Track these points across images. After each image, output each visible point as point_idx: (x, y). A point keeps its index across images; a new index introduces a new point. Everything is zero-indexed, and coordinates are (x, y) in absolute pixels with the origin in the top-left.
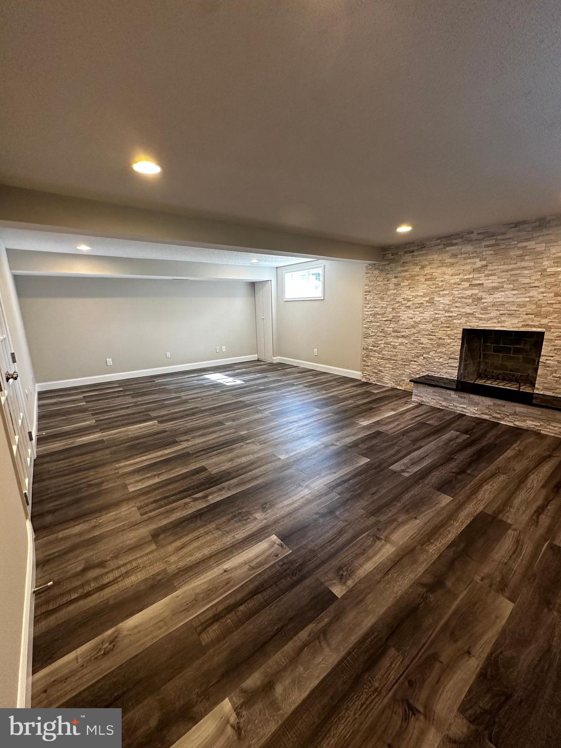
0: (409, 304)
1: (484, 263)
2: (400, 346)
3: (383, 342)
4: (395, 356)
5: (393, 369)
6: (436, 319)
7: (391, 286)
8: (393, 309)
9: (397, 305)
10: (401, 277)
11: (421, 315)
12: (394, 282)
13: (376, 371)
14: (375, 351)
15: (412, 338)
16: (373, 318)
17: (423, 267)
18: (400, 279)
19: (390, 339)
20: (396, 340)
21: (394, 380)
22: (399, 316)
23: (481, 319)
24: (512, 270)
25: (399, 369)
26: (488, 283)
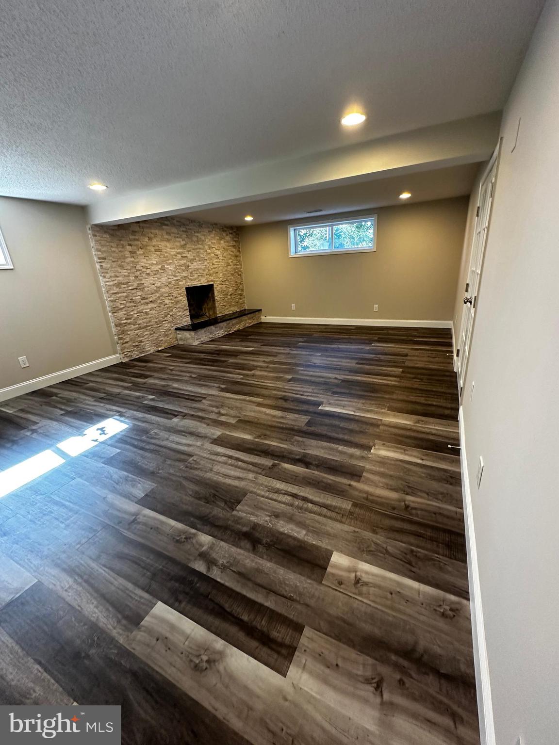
0: (148, 271)
1: (184, 242)
2: (151, 312)
3: (135, 312)
4: (150, 322)
5: (151, 334)
6: (170, 283)
7: (127, 254)
8: (135, 277)
9: (138, 273)
10: (135, 245)
11: (160, 280)
12: (129, 250)
13: (137, 344)
14: (129, 324)
15: (158, 302)
16: (118, 289)
17: (150, 239)
18: (135, 248)
19: (141, 308)
20: (146, 307)
21: (154, 345)
22: (143, 284)
23: (192, 280)
24: (196, 249)
25: (156, 332)
26: (190, 256)
